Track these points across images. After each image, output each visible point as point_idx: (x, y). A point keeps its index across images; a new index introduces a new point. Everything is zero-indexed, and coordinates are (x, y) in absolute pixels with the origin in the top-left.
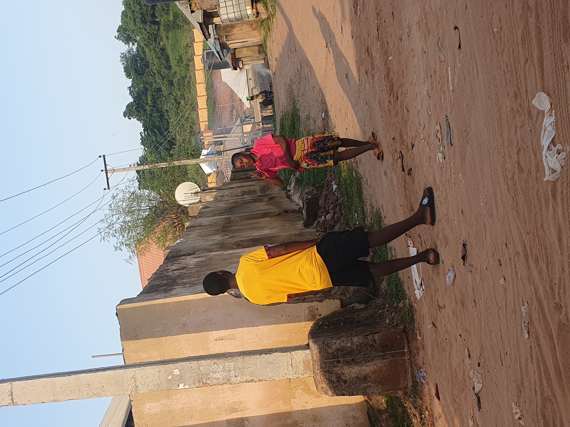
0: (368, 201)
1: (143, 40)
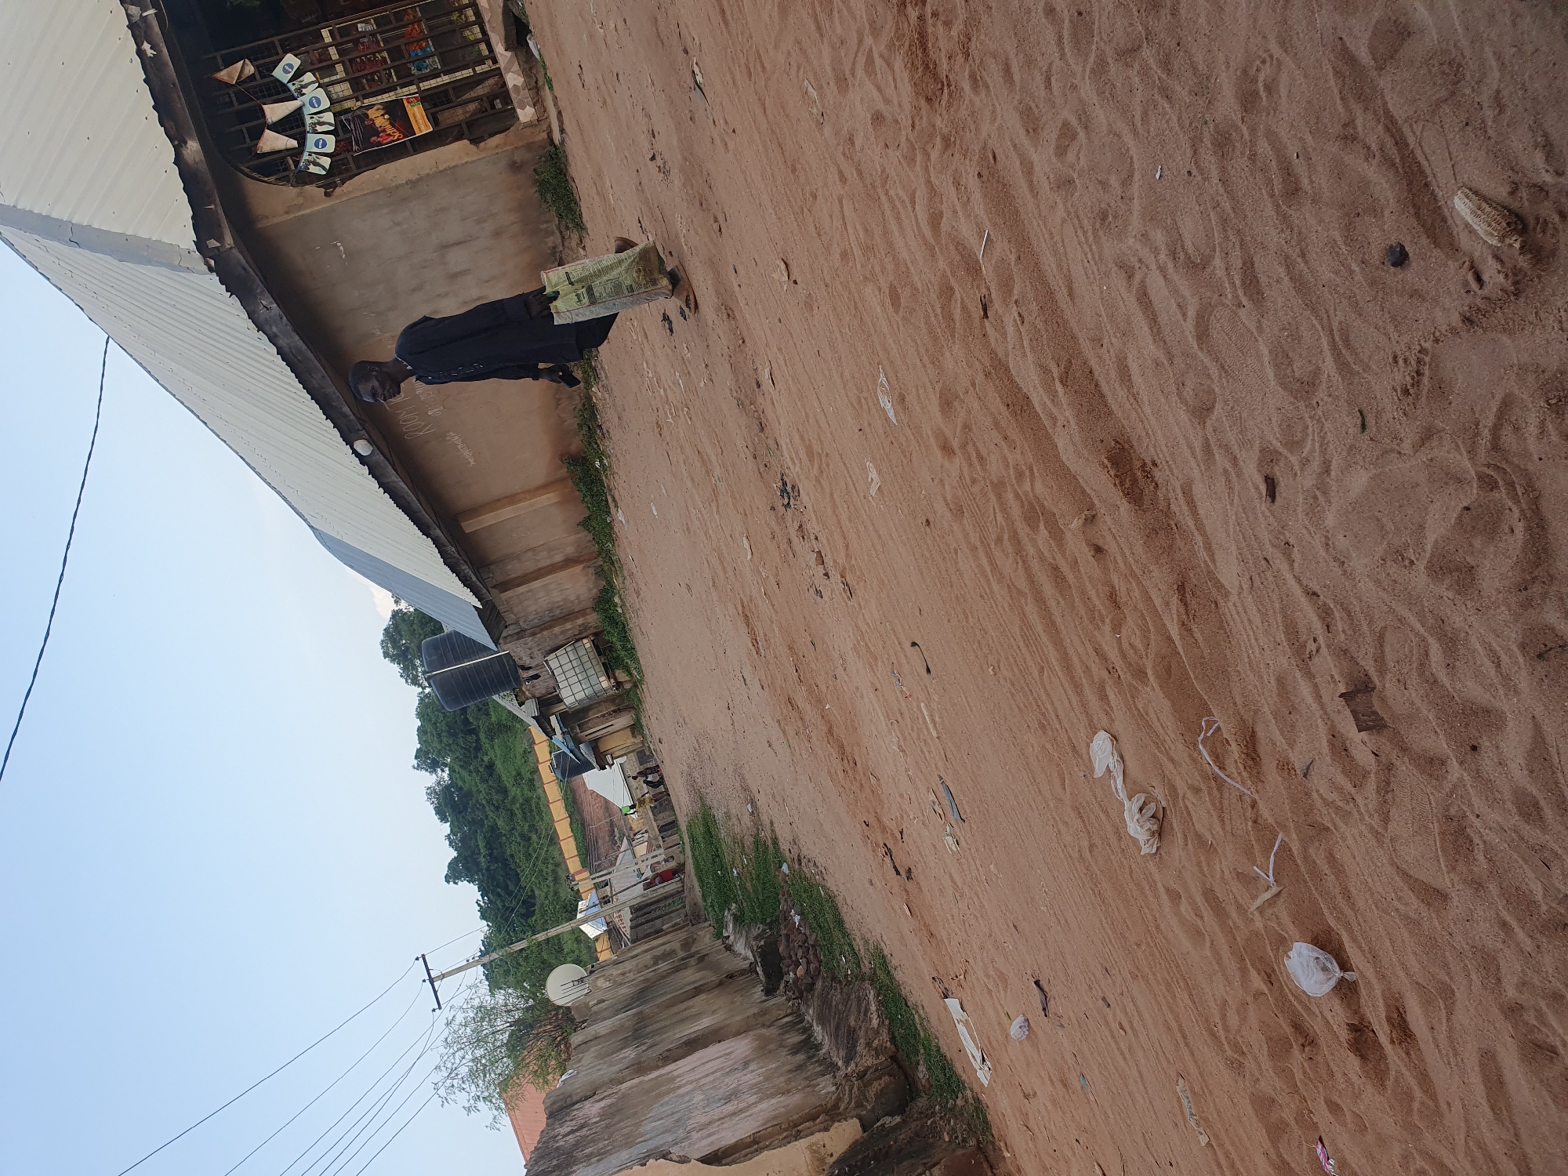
1: (456, 760)
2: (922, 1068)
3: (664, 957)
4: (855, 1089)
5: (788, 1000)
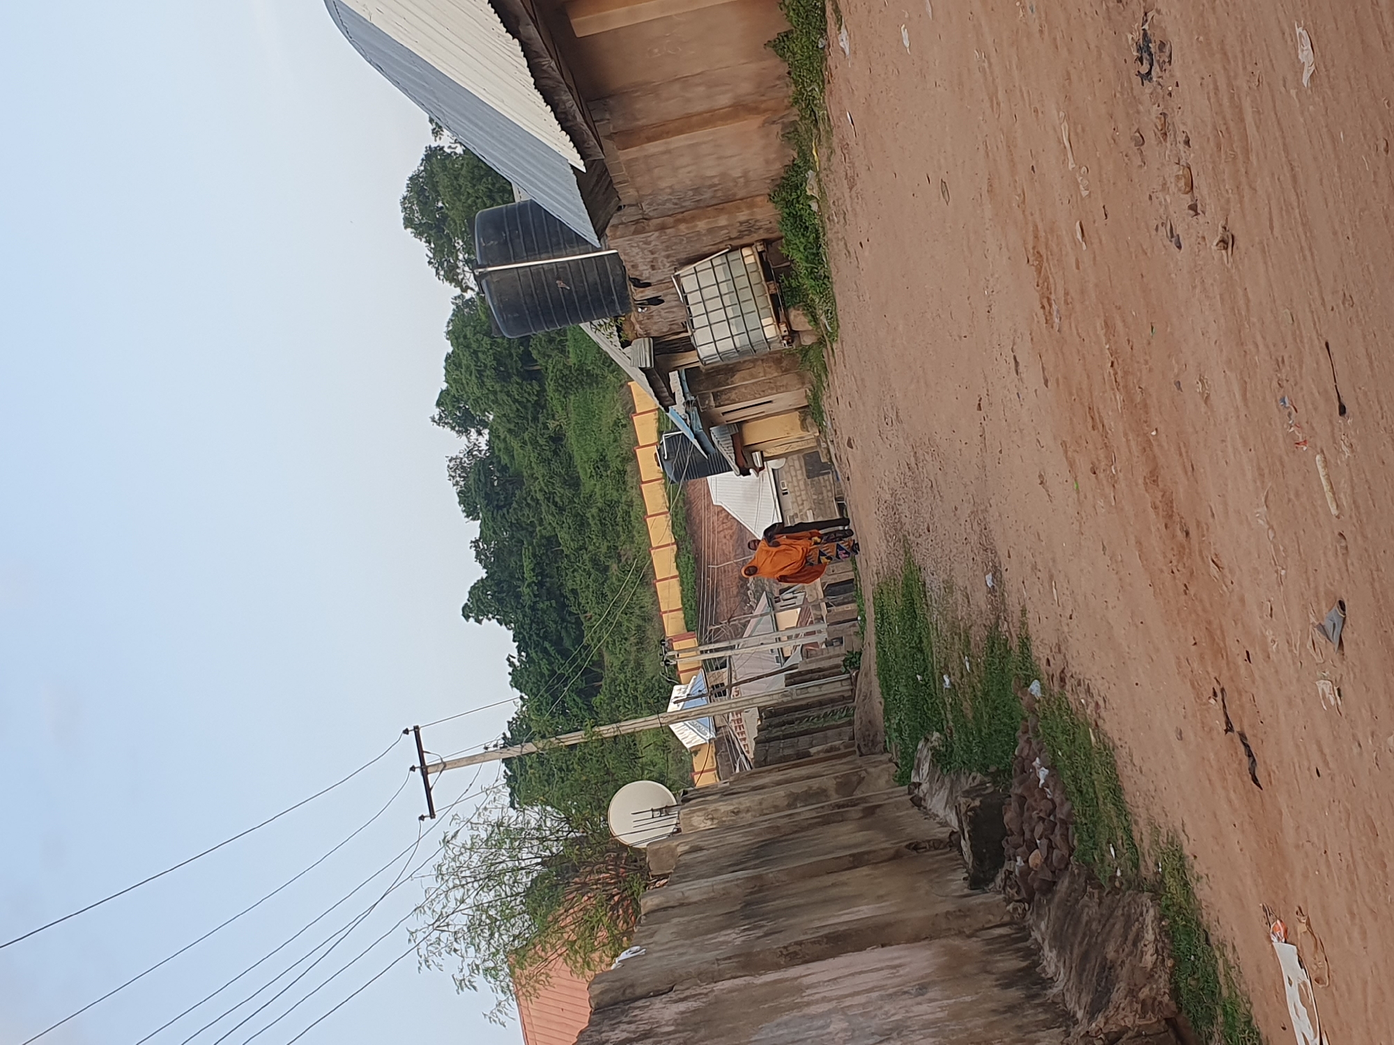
0: (1142, 811)
1: (504, 419)
3: (809, 797)
5: (1008, 901)
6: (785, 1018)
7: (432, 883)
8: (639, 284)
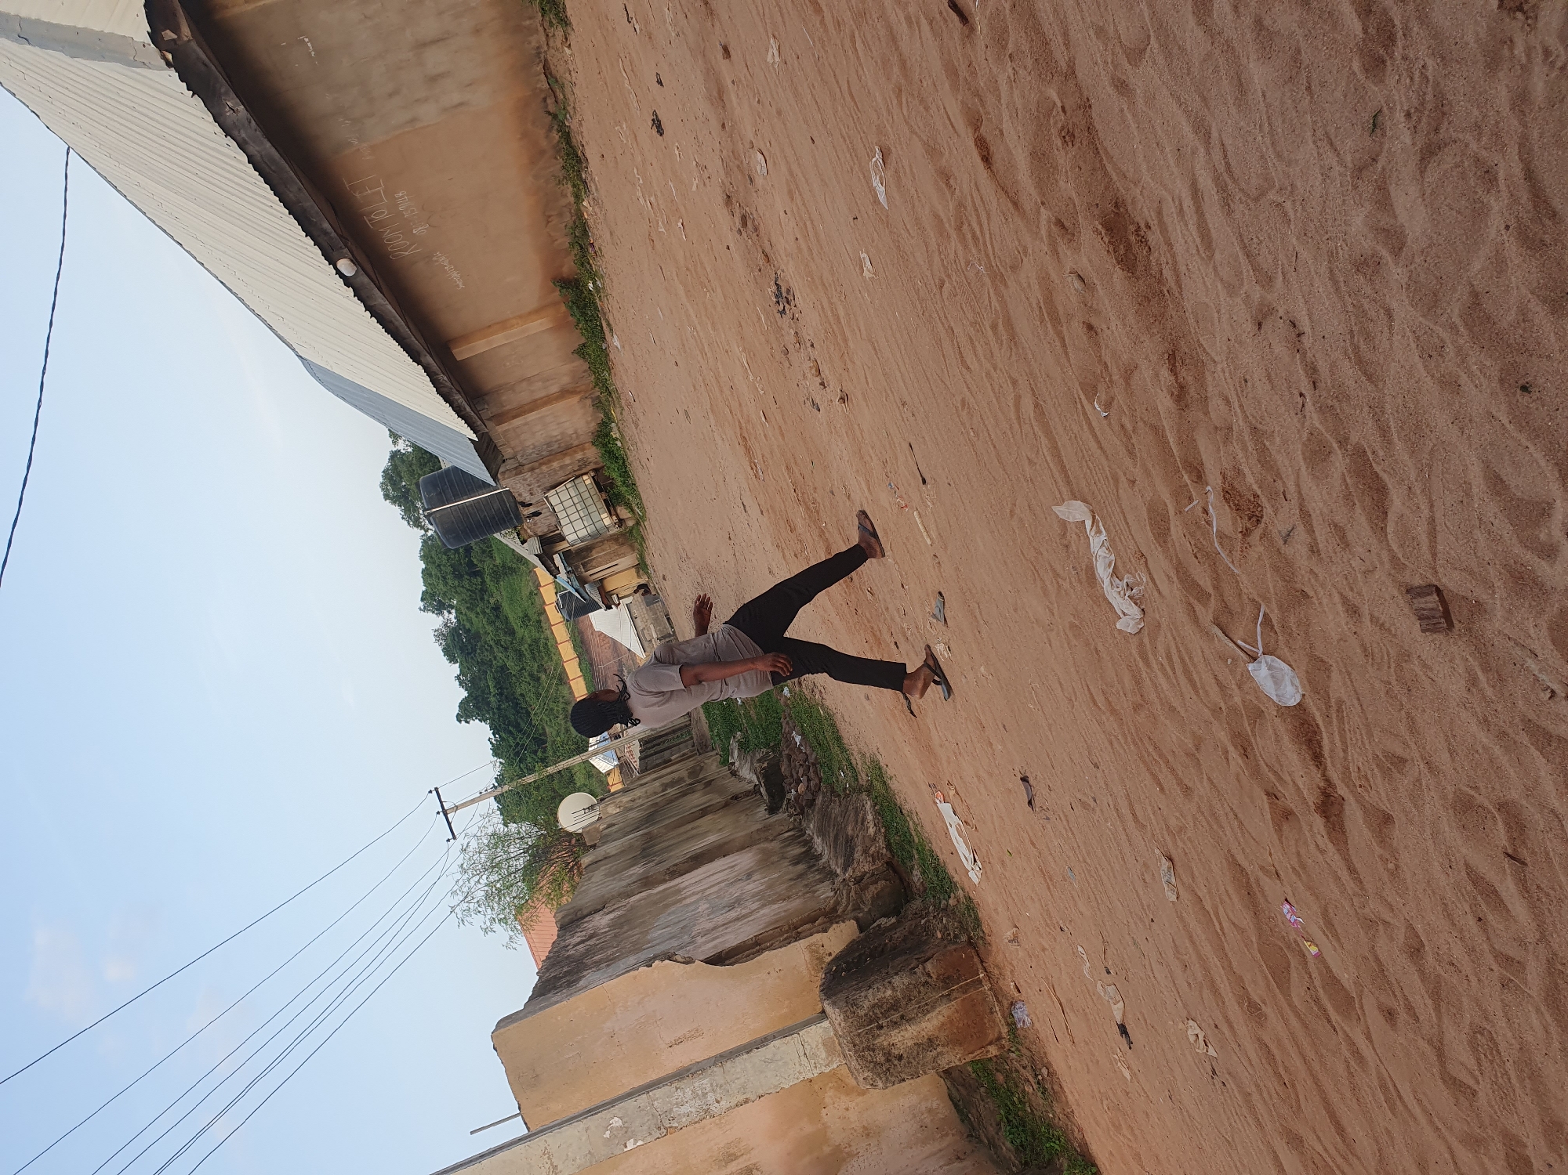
0: (854, 746)
1: (463, 602)
2: (917, 873)
3: (672, 784)
4: (852, 893)
5: (790, 816)
6: (673, 909)
7: (458, 876)
8: (524, 505)
